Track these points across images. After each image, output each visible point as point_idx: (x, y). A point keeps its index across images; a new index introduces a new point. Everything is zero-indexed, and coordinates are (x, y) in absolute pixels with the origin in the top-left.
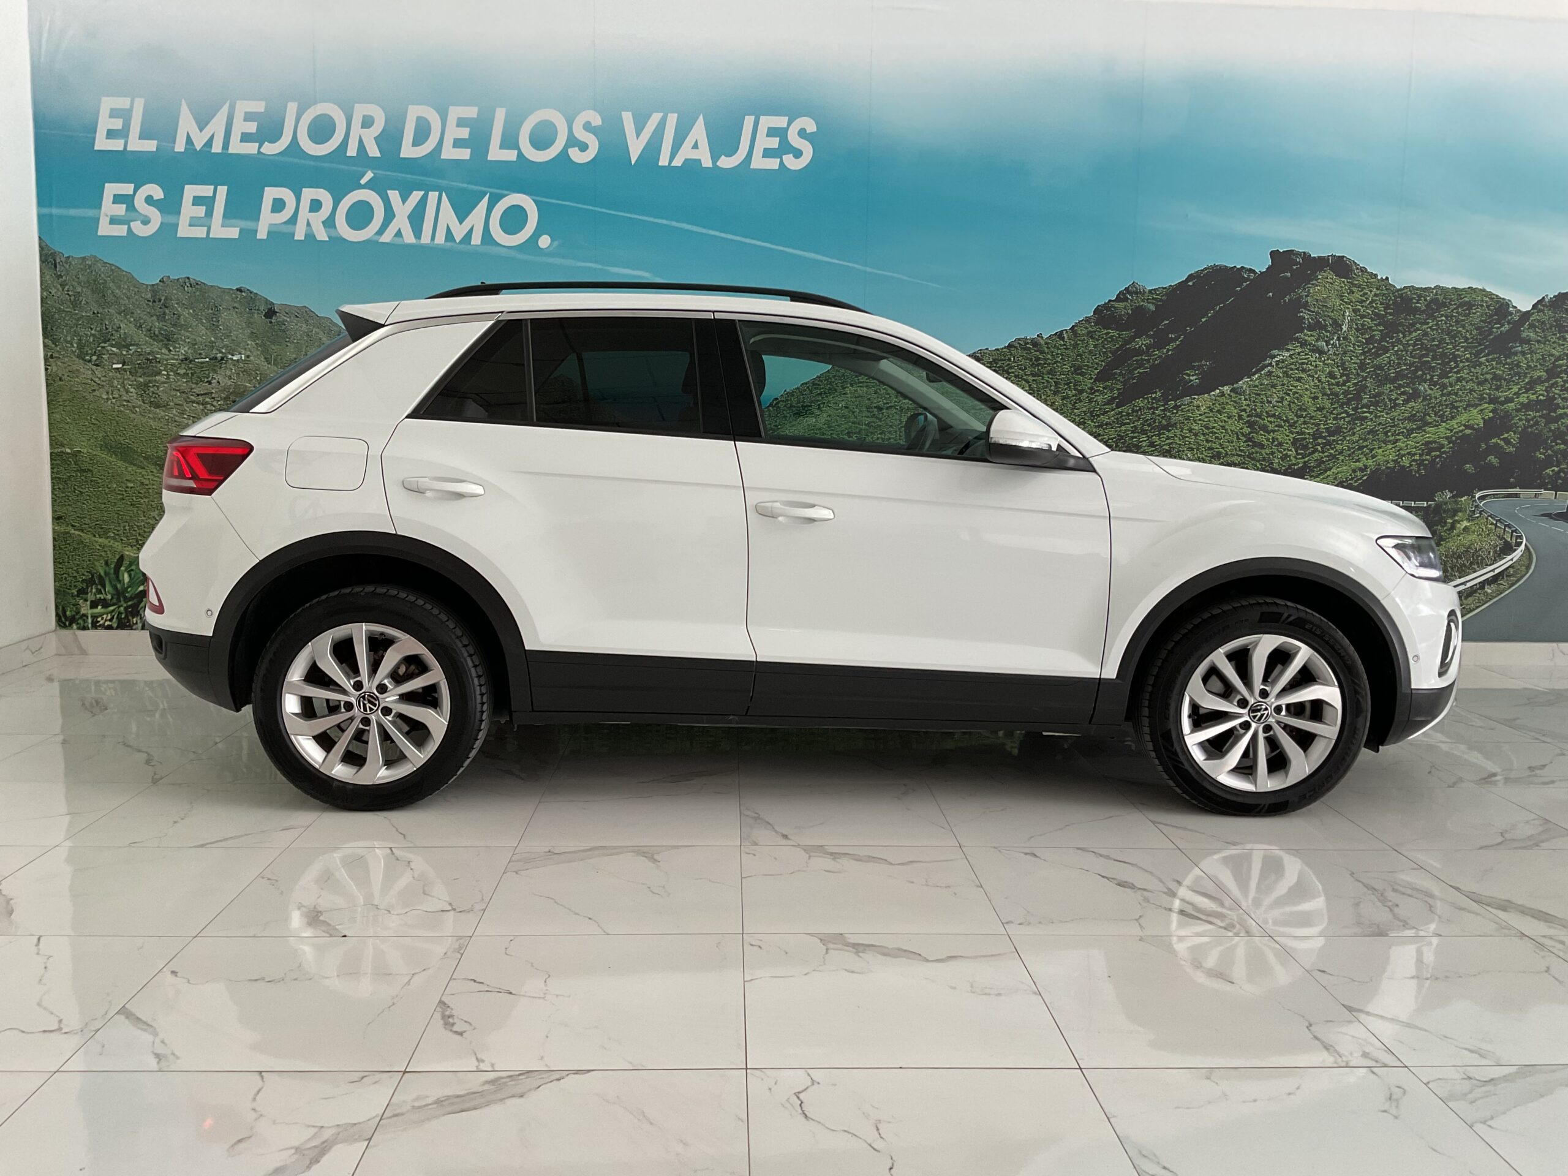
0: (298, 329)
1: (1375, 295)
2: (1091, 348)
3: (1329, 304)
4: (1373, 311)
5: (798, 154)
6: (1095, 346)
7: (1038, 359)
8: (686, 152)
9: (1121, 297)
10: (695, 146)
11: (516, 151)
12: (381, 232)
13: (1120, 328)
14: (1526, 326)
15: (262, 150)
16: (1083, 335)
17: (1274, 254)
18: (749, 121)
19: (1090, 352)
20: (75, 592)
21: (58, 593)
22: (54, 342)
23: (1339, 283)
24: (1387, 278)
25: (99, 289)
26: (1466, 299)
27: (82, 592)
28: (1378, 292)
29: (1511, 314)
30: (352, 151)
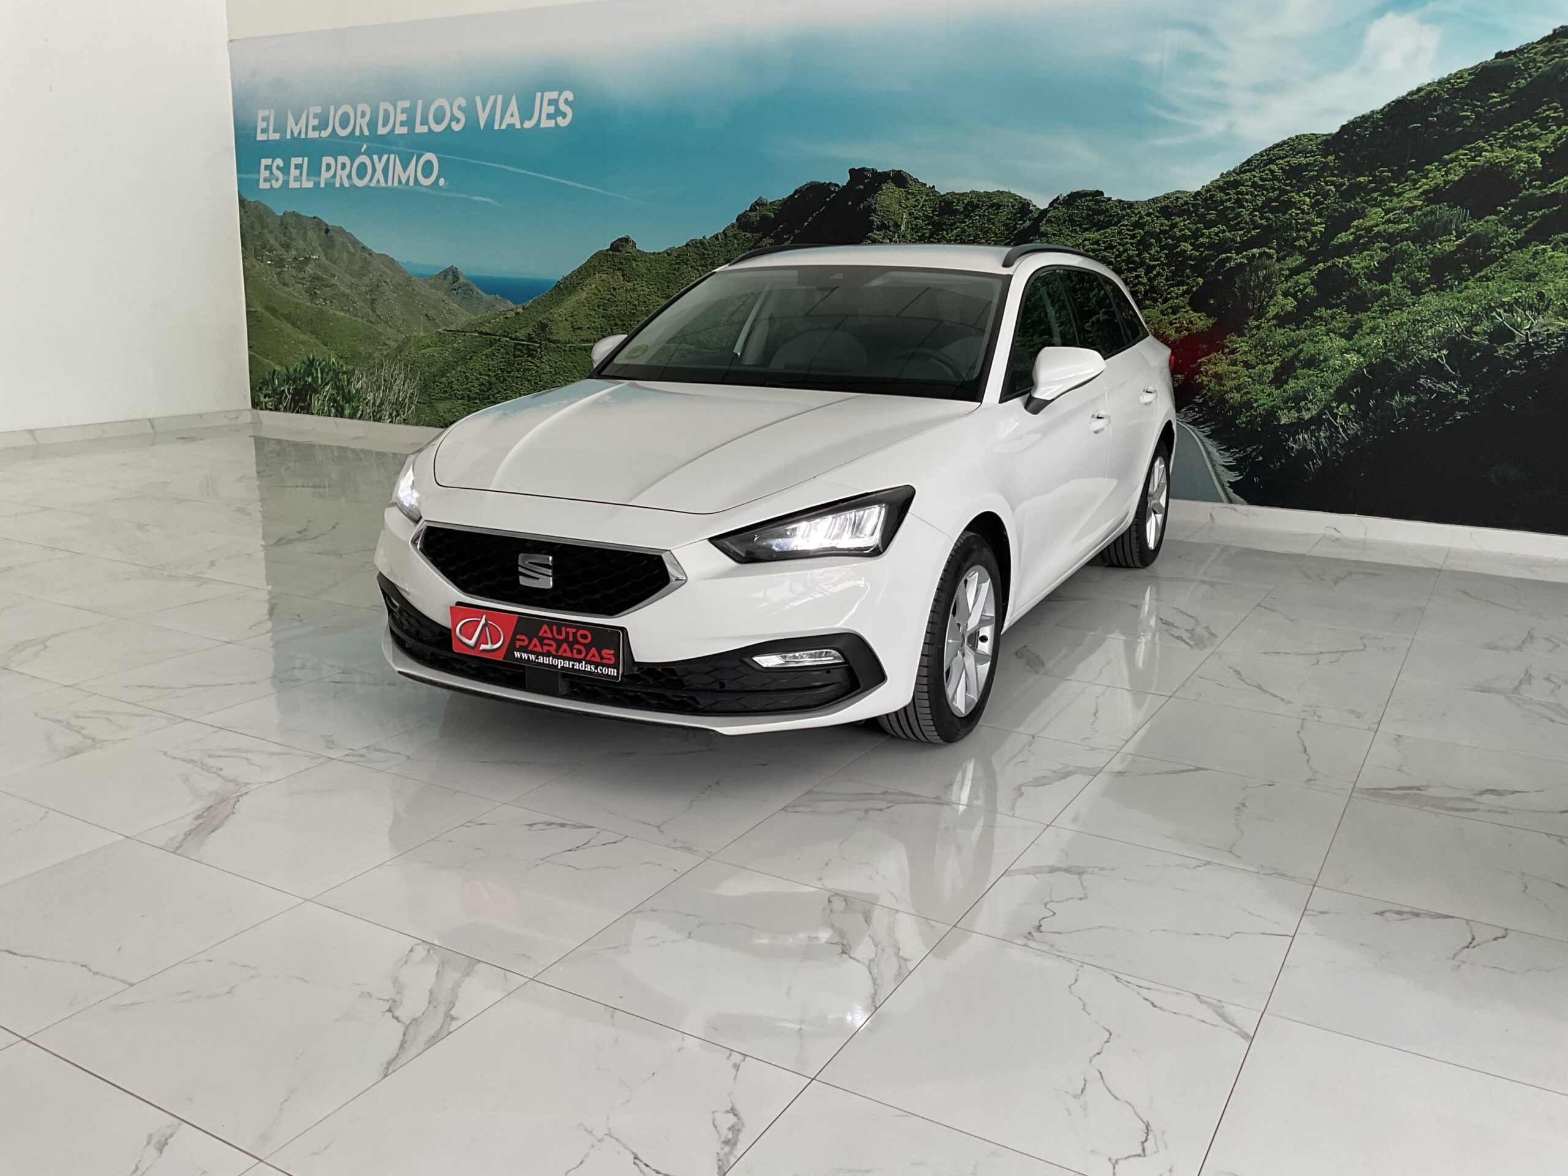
0: (338, 239)
1: (925, 201)
2: (736, 246)
3: (891, 210)
4: (923, 214)
5: (564, 116)
6: (738, 244)
7: (704, 254)
8: (508, 120)
9: (753, 208)
10: (512, 115)
11: (426, 127)
12: (370, 181)
13: (752, 232)
14: (1044, 222)
15: (322, 136)
16: (730, 237)
17: (852, 171)
18: (538, 95)
19: (735, 249)
20: (258, 388)
21: (252, 389)
22: (246, 249)
23: (899, 192)
24: (934, 187)
25: (261, 219)
26: (995, 201)
27: (261, 389)
28: (927, 198)
29: (1031, 212)
30: (357, 133)
